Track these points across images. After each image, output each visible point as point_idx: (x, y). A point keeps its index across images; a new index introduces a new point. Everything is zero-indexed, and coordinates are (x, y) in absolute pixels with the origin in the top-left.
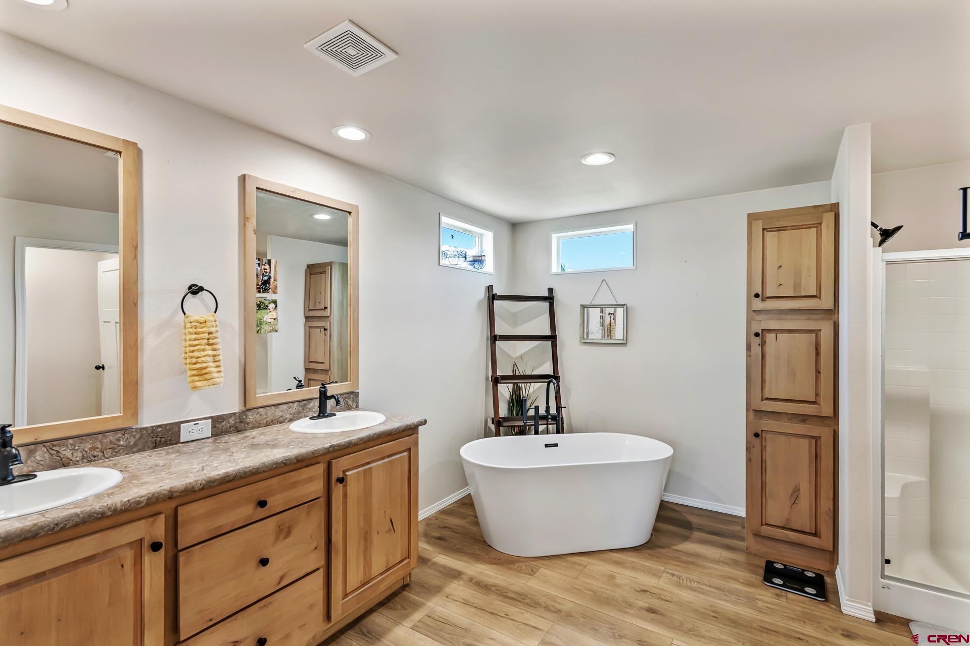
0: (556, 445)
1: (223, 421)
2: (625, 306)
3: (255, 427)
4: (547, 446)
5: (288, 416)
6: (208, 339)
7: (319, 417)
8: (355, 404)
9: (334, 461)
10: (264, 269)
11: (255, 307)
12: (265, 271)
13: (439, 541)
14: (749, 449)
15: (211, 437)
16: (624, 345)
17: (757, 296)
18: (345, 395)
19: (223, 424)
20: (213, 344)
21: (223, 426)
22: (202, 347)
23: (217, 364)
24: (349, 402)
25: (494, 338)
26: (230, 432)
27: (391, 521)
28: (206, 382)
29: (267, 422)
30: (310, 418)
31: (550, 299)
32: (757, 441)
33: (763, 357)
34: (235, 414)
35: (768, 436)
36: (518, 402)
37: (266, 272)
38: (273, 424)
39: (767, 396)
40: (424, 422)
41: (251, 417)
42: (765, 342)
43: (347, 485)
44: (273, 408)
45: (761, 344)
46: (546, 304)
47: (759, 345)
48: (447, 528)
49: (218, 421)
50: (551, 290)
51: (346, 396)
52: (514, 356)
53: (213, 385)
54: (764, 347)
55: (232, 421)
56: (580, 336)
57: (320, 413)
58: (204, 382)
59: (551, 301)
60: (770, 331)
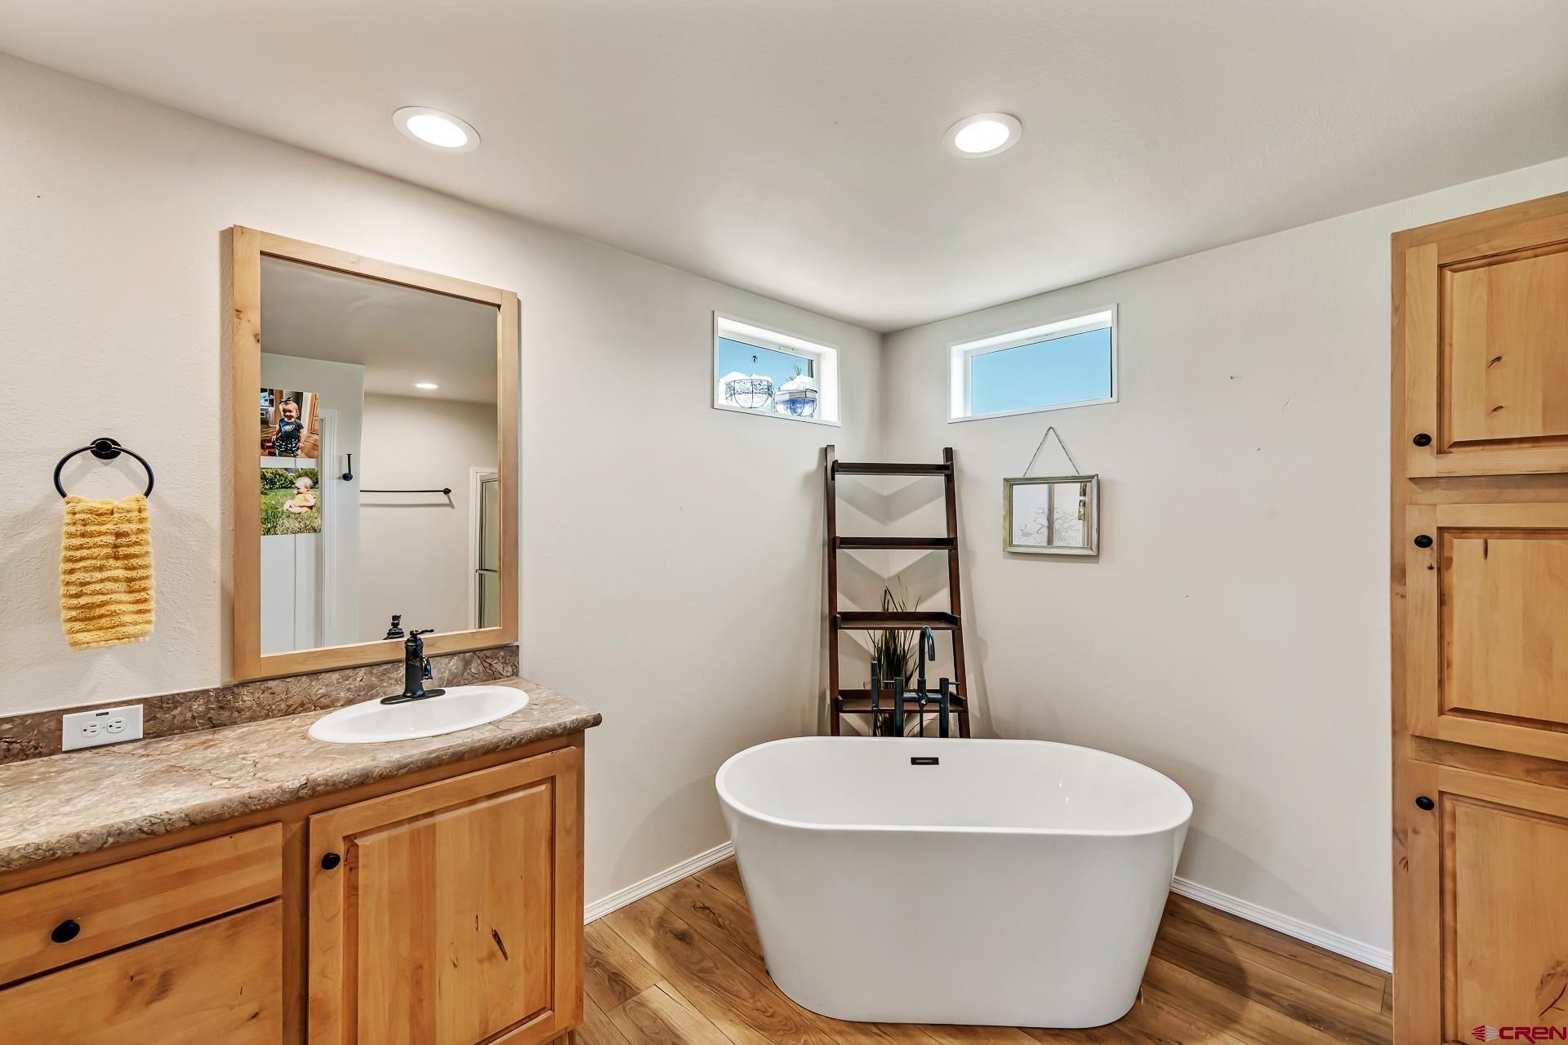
0: (935, 761)
1: (176, 708)
2: (1094, 481)
3: (259, 717)
4: (915, 761)
5: (342, 694)
6: (116, 546)
7: (403, 698)
8: (510, 669)
9: (314, 818)
10: (285, 411)
11: (258, 485)
12: (288, 414)
13: (679, 942)
14: (1401, 836)
15: (144, 738)
16: (1096, 558)
17: (1422, 440)
18: (485, 652)
19: (176, 712)
20: (127, 557)
21: (174, 717)
22: (98, 563)
23: (138, 596)
24: (496, 666)
25: (834, 544)
26: (195, 729)
27: (496, 935)
28: (101, 633)
29: (289, 706)
30: (383, 702)
31: (946, 469)
32: (1426, 821)
33: (1443, 600)
34: (206, 692)
35: (1461, 809)
36: (890, 661)
37: (291, 417)
38: (305, 710)
39: (1454, 700)
40: (597, 721)
41: (247, 698)
42: (1450, 560)
43: (357, 868)
44: (304, 678)
45: (1435, 566)
46: (939, 480)
47: (1431, 568)
48: (708, 911)
49: (161, 707)
50: (949, 453)
51: (489, 653)
52: (886, 575)
53: (118, 639)
54: (1446, 574)
55: (198, 706)
56: (1004, 540)
57: (406, 692)
58: (98, 632)
59: (948, 472)
60: (1463, 531)
